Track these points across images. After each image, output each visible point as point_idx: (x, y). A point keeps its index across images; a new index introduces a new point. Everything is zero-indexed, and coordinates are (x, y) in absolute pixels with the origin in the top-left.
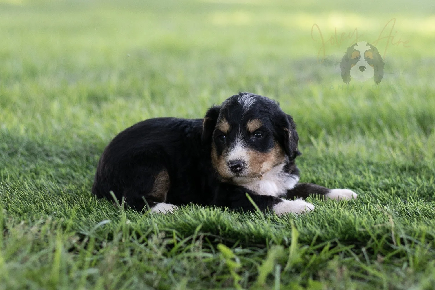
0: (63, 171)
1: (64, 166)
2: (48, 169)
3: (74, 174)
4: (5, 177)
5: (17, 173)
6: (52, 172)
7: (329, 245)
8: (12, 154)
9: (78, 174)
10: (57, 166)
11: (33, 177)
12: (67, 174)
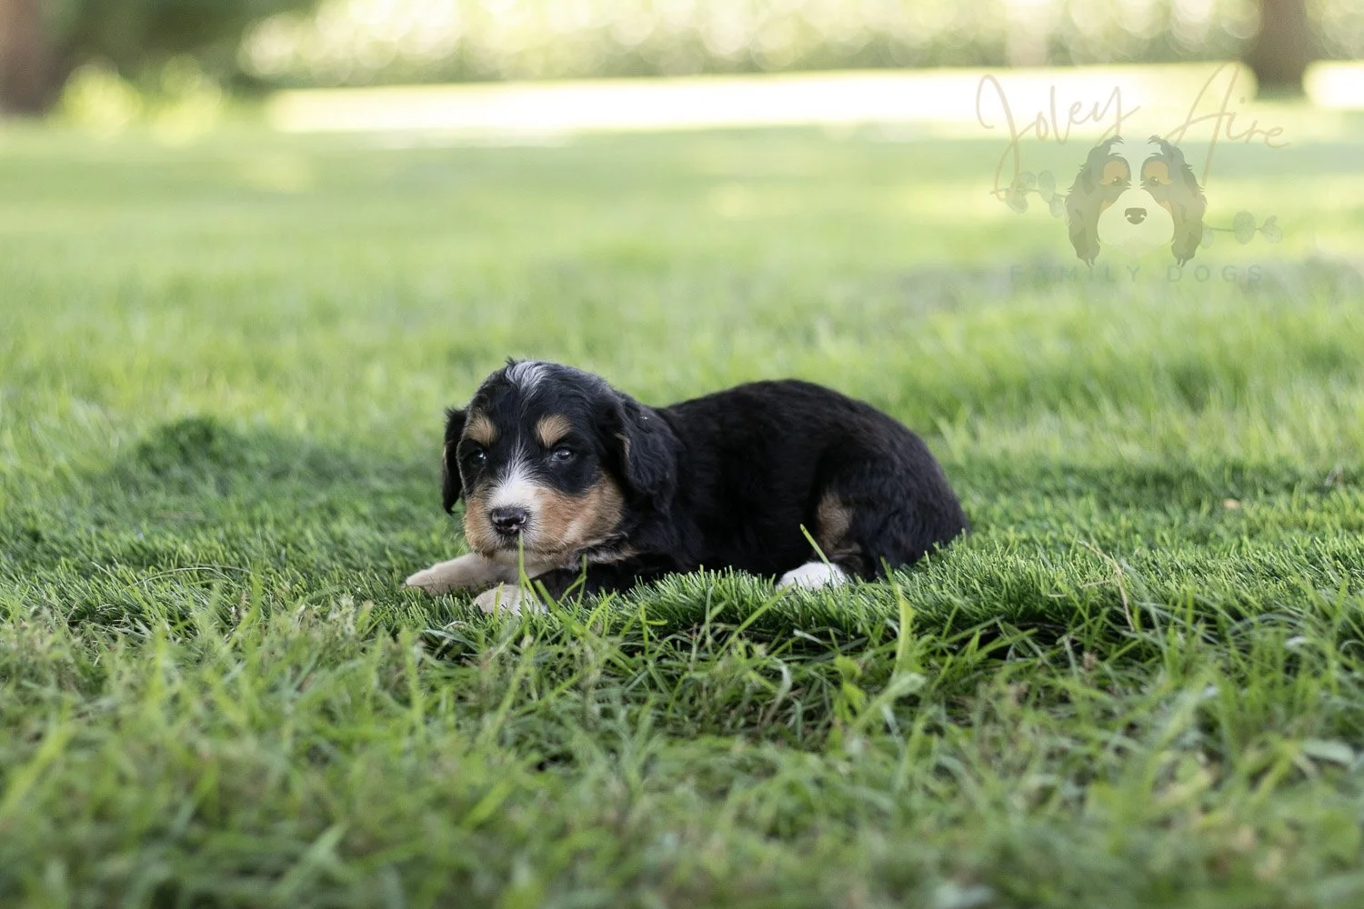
0: (391, 505)
1: (394, 495)
2: (357, 503)
3: (415, 511)
4: (263, 522)
5: (290, 514)
6: (365, 509)
7: (978, 632)
8: (279, 474)
9: (422, 509)
10: (376, 495)
11: (324, 521)
12: (402, 511)
